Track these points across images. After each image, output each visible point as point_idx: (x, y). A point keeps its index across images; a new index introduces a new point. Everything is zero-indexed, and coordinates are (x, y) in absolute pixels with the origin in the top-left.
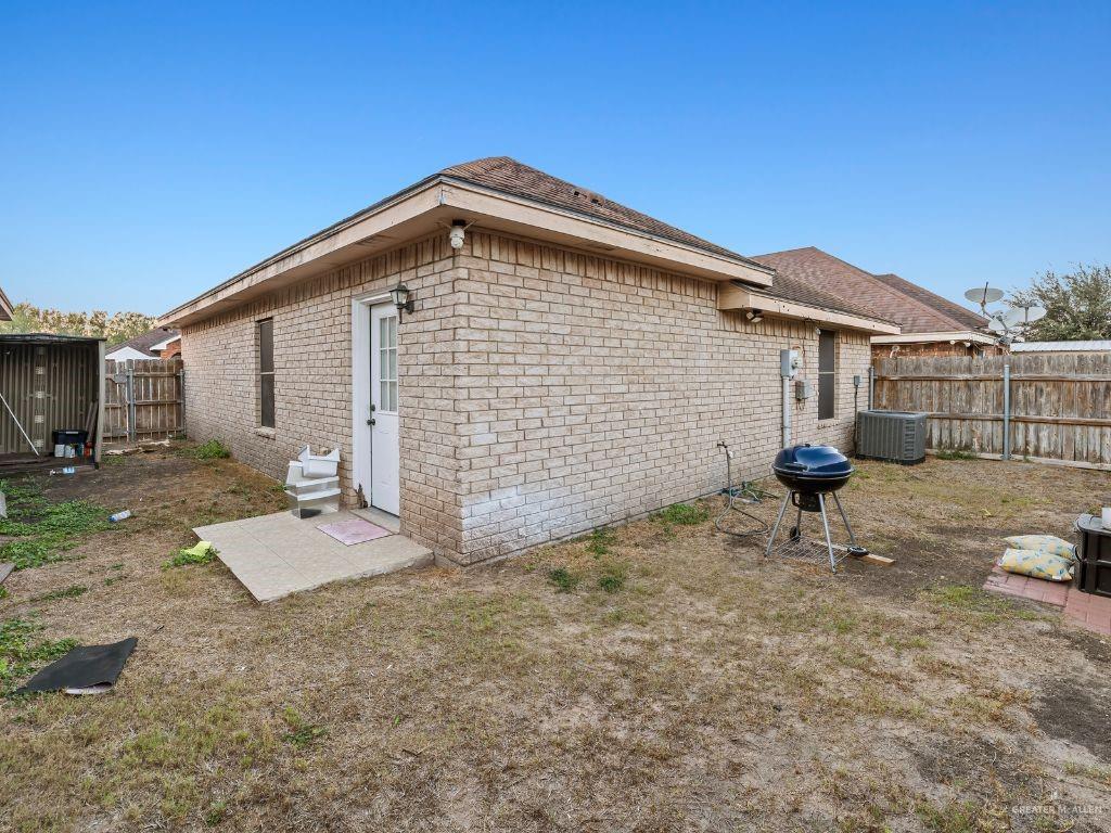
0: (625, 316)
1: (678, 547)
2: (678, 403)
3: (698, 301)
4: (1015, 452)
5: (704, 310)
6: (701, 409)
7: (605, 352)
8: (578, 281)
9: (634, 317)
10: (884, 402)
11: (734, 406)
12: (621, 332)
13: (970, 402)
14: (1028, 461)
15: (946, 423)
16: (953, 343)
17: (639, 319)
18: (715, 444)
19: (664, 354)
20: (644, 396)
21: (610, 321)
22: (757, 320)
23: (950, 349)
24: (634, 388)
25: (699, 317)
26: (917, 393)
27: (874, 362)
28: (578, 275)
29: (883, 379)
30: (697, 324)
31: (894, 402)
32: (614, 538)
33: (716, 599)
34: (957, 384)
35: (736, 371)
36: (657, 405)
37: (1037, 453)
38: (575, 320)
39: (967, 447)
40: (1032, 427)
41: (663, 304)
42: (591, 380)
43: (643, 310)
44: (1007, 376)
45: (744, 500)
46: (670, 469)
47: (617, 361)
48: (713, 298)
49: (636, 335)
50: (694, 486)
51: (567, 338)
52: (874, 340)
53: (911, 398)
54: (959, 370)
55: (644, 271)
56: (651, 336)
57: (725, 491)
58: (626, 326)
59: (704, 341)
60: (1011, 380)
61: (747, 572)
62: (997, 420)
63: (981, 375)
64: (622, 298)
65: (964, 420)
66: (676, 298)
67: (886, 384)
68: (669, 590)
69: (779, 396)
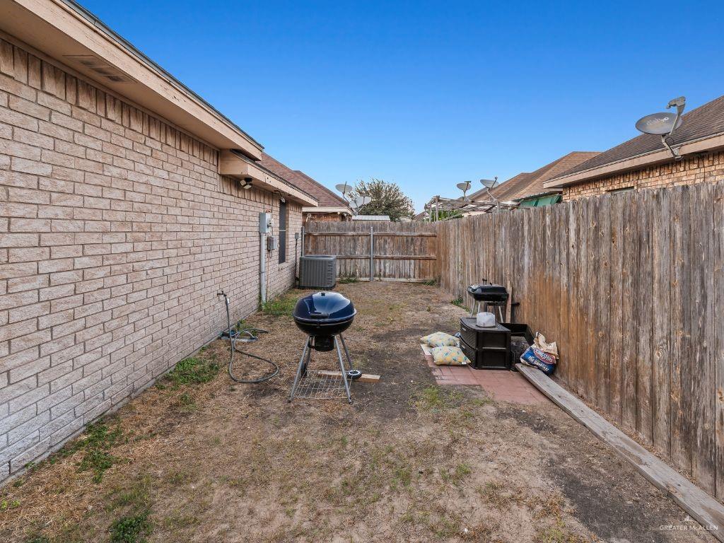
0: (131, 165)
1: (203, 419)
2: (186, 259)
3: (203, 163)
4: (375, 276)
5: (208, 173)
6: (205, 263)
7: (104, 204)
8: (65, 108)
9: (141, 167)
10: (310, 250)
11: (229, 259)
12: (126, 183)
13: (355, 248)
14: (381, 281)
15: (343, 261)
16: (339, 213)
17: (148, 172)
18: (215, 295)
19: (172, 211)
20: (151, 255)
21: (112, 168)
22: (248, 187)
23: (336, 217)
24: (140, 246)
25: (204, 178)
26: (328, 244)
27: (304, 224)
28: (65, 101)
29: (309, 235)
30: (201, 185)
31: (316, 249)
32: (118, 432)
33: (274, 487)
34: (348, 238)
35: (232, 229)
36: (164, 263)
37: (385, 276)
38: (59, 159)
39: (354, 275)
40: (382, 261)
41: (171, 159)
42: (83, 238)
43: (150, 161)
44: (372, 233)
45: (243, 340)
46: (177, 326)
47: (120, 216)
48: (215, 163)
49: (143, 188)
50: (198, 337)
51: (44, 182)
52: (305, 209)
53: (325, 247)
54: (349, 230)
55: (152, 120)
56: (160, 191)
57: (224, 334)
58: (131, 176)
59: (208, 200)
60: (374, 236)
61: (284, 430)
62: (367, 258)
63: (360, 232)
64: (128, 144)
65: (352, 259)
66: (184, 156)
67: (311, 238)
68: (216, 497)
69: (257, 248)
